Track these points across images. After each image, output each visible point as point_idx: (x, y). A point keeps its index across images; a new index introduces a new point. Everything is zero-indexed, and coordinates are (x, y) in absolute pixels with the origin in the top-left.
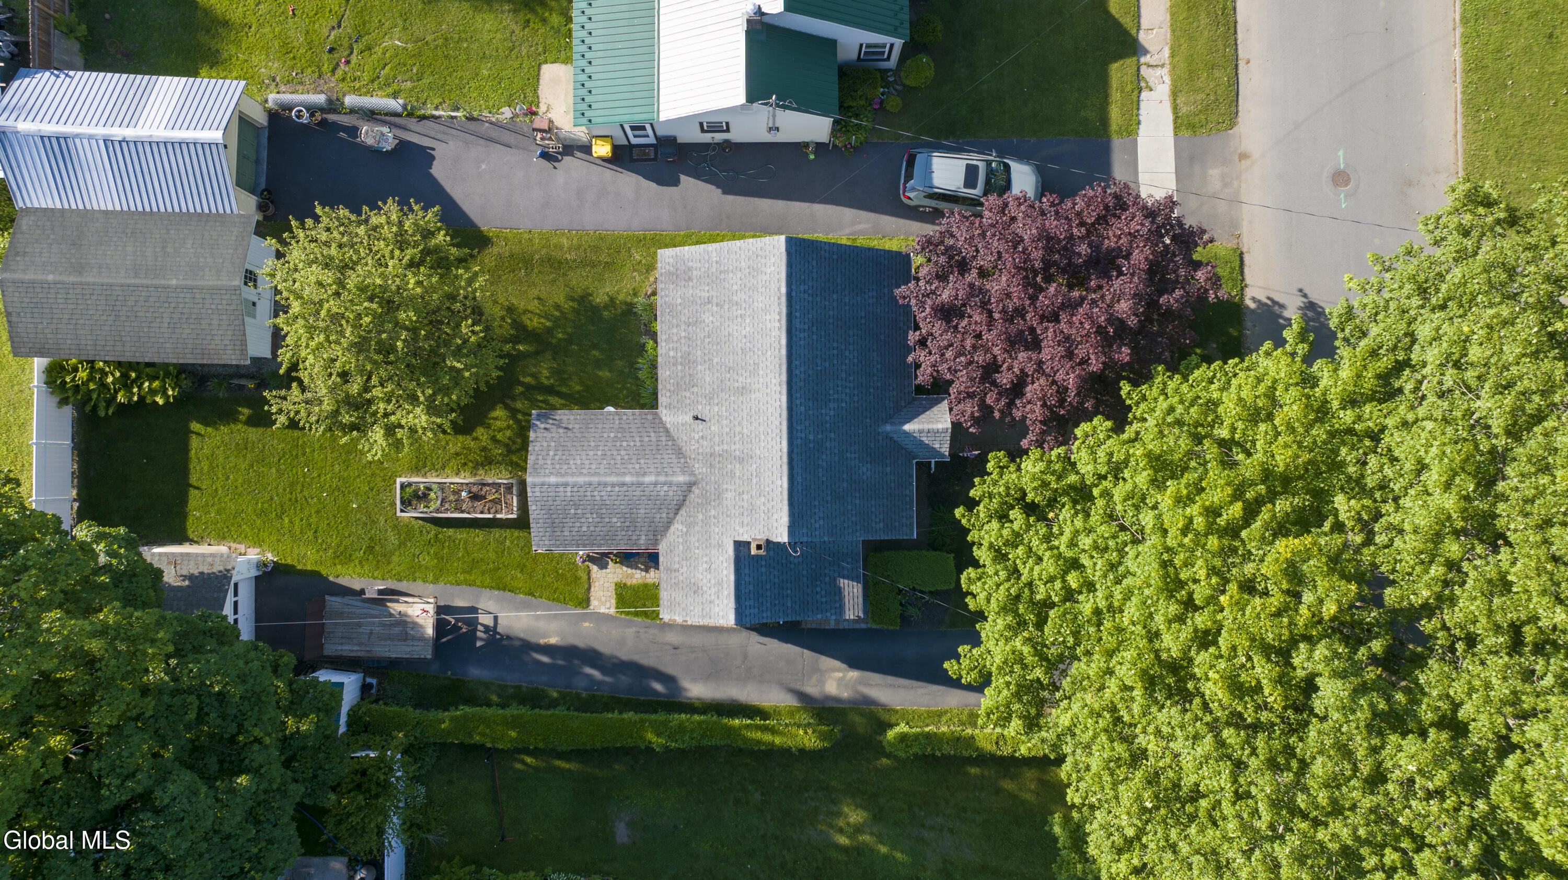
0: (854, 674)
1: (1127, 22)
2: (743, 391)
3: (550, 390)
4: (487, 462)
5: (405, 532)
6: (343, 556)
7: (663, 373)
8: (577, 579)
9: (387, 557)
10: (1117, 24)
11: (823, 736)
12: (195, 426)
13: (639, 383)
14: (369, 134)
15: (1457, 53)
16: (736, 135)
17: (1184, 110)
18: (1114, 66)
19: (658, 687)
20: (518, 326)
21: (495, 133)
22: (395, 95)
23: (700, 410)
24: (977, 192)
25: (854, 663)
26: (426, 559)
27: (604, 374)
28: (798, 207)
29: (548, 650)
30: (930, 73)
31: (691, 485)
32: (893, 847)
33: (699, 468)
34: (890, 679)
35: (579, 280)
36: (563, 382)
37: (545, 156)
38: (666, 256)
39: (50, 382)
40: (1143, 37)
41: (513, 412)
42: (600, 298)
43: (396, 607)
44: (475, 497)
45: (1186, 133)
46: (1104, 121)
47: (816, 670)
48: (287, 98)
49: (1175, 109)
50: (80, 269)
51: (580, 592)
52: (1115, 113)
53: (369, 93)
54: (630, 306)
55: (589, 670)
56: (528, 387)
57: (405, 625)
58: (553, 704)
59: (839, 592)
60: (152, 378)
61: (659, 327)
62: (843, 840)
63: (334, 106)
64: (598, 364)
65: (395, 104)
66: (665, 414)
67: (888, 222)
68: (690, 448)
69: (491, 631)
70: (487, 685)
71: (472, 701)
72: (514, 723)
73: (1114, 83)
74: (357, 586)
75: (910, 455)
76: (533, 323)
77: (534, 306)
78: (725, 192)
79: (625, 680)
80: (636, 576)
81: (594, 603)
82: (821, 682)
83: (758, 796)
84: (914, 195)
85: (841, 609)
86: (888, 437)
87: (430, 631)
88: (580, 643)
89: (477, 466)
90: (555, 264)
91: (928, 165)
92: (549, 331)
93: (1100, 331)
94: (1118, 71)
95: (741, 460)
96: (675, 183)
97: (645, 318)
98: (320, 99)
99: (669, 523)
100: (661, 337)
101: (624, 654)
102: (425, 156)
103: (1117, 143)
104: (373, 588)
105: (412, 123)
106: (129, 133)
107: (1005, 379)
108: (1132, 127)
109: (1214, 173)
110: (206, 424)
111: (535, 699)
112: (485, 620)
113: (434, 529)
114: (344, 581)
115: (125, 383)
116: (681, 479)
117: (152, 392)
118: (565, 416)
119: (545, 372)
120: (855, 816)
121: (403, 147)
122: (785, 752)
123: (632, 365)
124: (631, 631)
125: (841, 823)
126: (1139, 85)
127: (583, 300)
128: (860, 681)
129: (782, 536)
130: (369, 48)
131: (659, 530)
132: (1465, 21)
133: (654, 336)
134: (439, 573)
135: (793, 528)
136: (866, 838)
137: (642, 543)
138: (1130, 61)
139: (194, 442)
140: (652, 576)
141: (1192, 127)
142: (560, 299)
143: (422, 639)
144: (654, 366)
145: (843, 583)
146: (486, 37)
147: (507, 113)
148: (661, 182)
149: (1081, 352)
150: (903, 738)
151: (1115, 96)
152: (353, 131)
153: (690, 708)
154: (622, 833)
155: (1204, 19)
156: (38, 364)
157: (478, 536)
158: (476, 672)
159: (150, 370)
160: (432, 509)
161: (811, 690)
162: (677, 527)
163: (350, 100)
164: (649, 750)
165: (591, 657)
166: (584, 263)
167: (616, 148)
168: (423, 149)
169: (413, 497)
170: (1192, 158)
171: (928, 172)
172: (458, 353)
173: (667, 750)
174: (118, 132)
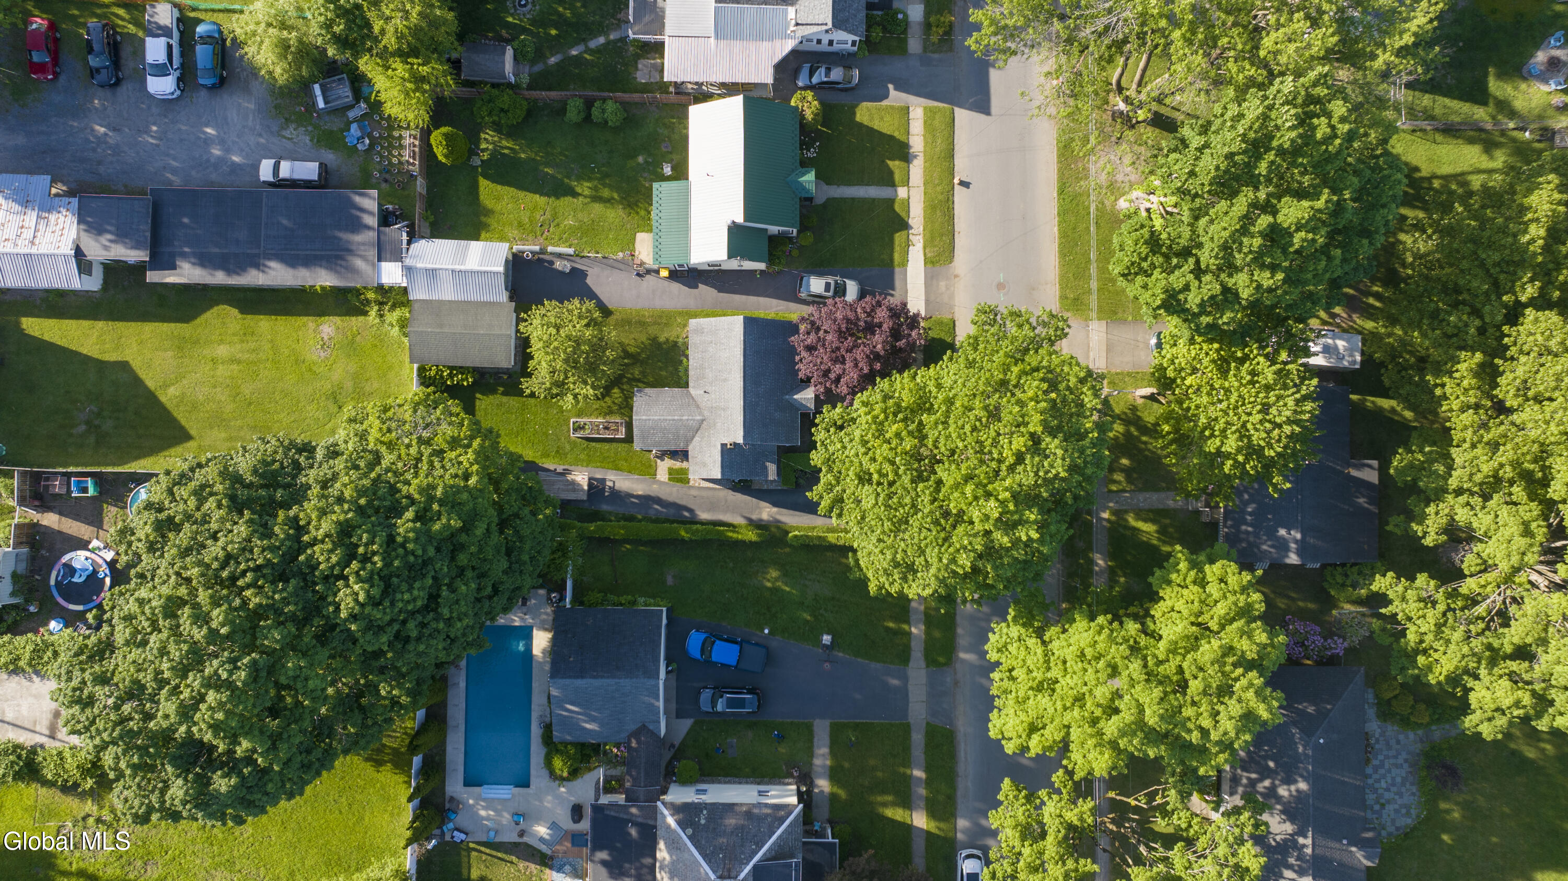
0: (775, 509)
1: (903, 214)
2: (725, 380)
3: (639, 380)
4: (610, 412)
5: (574, 444)
6: (546, 455)
7: (691, 373)
8: (650, 466)
9: (566, 454)
10: (898, 215)
11: (759, 535)
12: (478, 395)
13: (680, 378)
14: (559, 265)
15: (1056, 229)
16: (723, 267)
17: (929, 255)
18: (897, 235)
19: (686, 514)
20: (624, 351)
21: (616, 264)
22: (570, 246)
23: (707, 389)
24: (830, 294)
25: (775, 504)
26: (582, 456)
27: (664, 373)
28: (752, 299)
29: (637, 497)
30: (812, 240)
31: (703, 420)
32: (792, 588)
33: (706, 413)
34: (791, 512)
35: (653, 330)
36: (645, 377)
37: (638, 275)
38: (693, 322)
39: (419, 375)
40: (910, 222)
41: (622, 390)
42: (662, 339)
43: (570, 477)
44: (606, 428)
45: (929, 266)
46: (892, 260)
47: (758, 507)
48: (521, 247)
49: (925, 255)
50: (441, 326)
51: (652, 471)
52: (896, 256)
53: (558, 246)
54: (676, 343)
55: (656, 507)
56: (629, 379)
57: (574, 485)
58: (640, 521)
59: (766, 468)
60: (462, 374)
61: (690, 352)
62: (769, 585)
63: (543, 251)
64: (661, 369)
65: (571, 251)
66: (691, 389)
67: (793, 306)
68: (702, 405)
69: (612, 489)
70: (610, 513)
71: (603, 520)
72: (623, 528)
73: (897, 242)
74: (552, 468)
75: (798, 409)
76: (632, 350)
77: (632, 342)
78: (720, 291)
79: (672, 511)
80: (677, 465)
81: (658, 477)
82: (760, 513)
83: (731, 565)
84: (803, 295)
85: (767, 475)
86: (787, 401)
87: (586, 488)
88: (652, 494)
89: (606, 414)
90: (642, 324)
91: (808, 282)
92: (639, 354)
93: (868, 357)
94: (899, 237)
95: (724, 410)
96: (697, 287)
97: (683, 348)
98: (537, 248)
99: (694, 437)
100: (690, 357)
101: (671, 499)
102: (583, 274)
103: (897, 270)
104: (560, 469)
105: (578, 259)
106: (463, 268)
107: (832, 376)
108: (904, 263)
109: (943, 284)
110: (483, 394)
111: (631, 519)
112: (609, 484)
113: (586, 443)
114: (546, 466)
115: (451, 376)
116: (699, 418)
117: (463, 380)
118: (648, 390)
119: (636, 372)
120: (774, 573)
121: (573, 269)
122: (743, 542)
123: (677, 369)
124: (675, 489)
125: (768, 577)
126: (908, 243)
127: (654, 340)
128: (778, 513)
129: (740, 440)
130: (558, 225)
131: (689, 440)
132: (1059, 214)
133: (687, 357)
134: (589, 462)
135: (745, 437)
136: (779, 584)
137: (681, 446)
138: (904, 233)
139: (478, 403)
140: (685, 465)
141: (932, 262)
142: (644, 339)
143: (583, 490)
144: (687, 370)
145: (768, 464)
146: (611, 220)
147: (621, 255)
148: (690, 287)
149: (860, 365)
150: (796, 536)
151: (897, 248)
152: (552, 263)
153: (702, 523)
154: (670, 581)
155: (938, 213)
156: (416, 366)
157: (606, 446)
158: (605, 507)
159: (462, 370)
160: (586, 433)
161: (754, 517)
162: (697, 439)
163: (550, 249)
164: (683, 541)
165: (658, 500)
166: (655, 323)
167: (671, 272)
168: (582, 271)
169: (579, 428)
170: (932, 278)
171: (808, 285)
172: (605, 364)
173: (691, 540)
174: (458, 267)
